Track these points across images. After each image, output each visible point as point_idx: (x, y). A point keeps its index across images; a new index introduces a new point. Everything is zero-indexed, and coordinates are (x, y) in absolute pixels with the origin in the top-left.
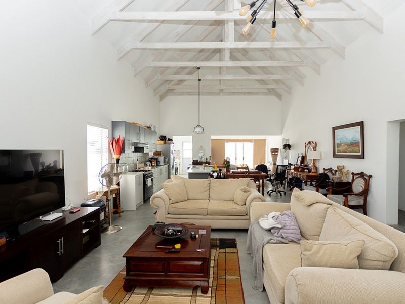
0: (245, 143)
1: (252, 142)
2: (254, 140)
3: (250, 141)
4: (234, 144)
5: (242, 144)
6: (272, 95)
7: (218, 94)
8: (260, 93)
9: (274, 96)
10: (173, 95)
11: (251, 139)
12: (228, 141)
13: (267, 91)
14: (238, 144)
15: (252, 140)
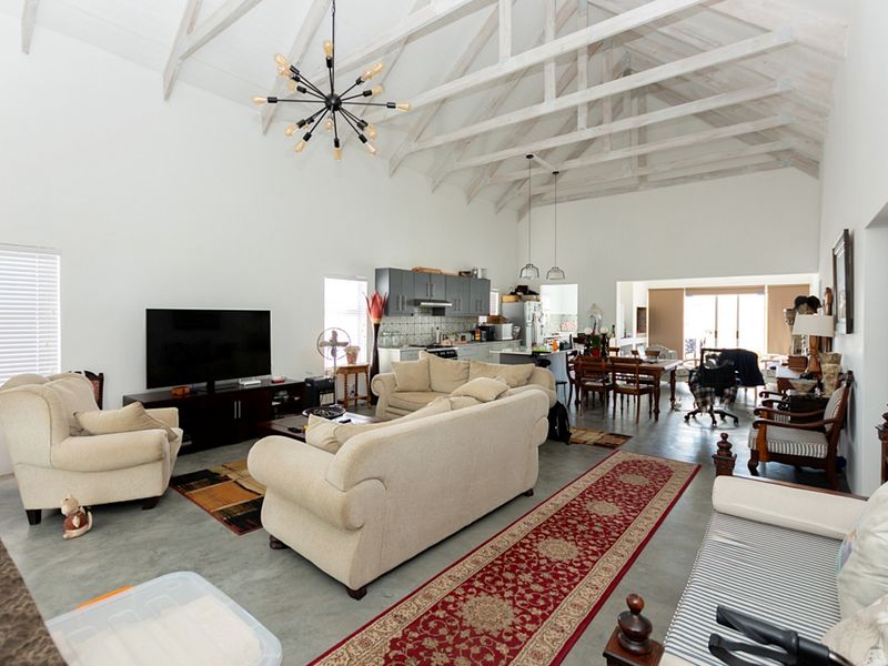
0: (743, 297)
1: (763, 292)
2: (769, 287)
3: (759, 290)
4: (711, 298)
5: (733, 297)
6: (785, 166)
7: (634, 189)
8: (745, 167)
9: (793, 169)
10: (541, 205)
11: (761, 284)
12: (692, 291)
13: (771, 159)
14: (722, 298)
15: (763, 287)
